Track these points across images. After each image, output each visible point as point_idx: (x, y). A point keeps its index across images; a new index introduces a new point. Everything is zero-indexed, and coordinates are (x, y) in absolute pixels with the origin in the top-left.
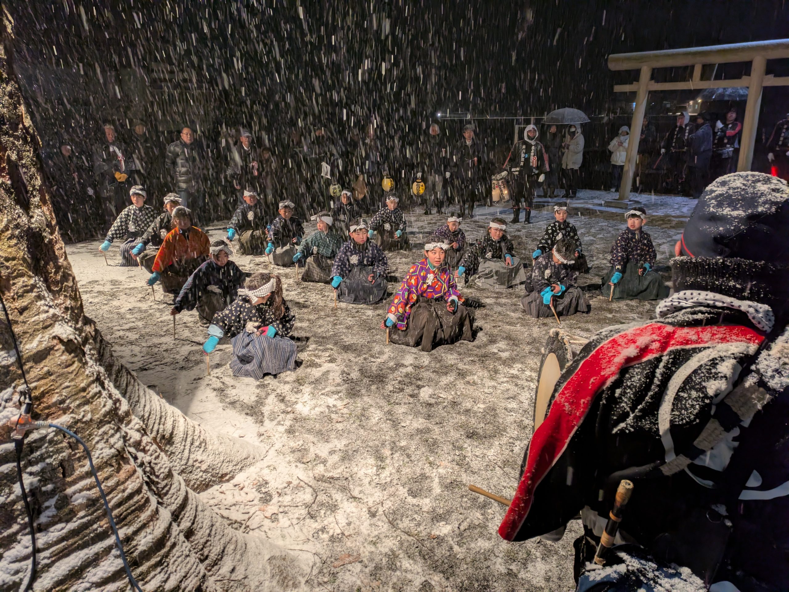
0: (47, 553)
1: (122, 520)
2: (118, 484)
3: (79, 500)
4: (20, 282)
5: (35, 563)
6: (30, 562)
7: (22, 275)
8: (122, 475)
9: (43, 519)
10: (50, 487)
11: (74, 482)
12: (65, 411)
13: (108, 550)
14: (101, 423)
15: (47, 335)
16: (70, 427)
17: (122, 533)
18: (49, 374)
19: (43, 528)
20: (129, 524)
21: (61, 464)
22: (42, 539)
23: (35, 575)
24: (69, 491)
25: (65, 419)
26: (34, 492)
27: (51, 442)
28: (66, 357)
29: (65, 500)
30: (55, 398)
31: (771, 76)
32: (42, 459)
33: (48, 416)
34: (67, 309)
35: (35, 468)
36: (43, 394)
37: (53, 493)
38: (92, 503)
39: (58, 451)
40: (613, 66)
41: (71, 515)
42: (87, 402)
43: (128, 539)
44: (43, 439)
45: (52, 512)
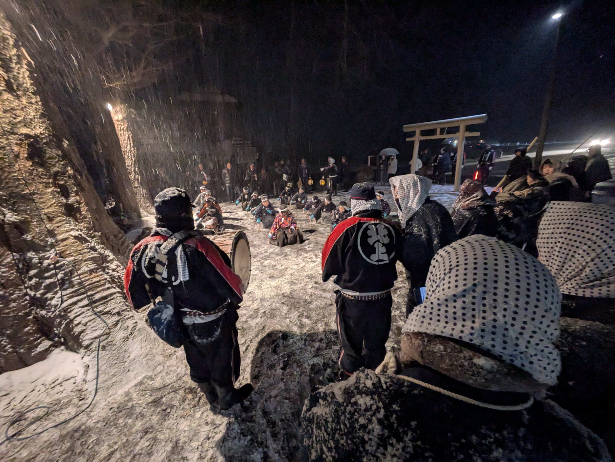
0: (66, 297)
1: (90, 289)
2: (89, 279)
3: (75, 282)
4: (59, 218)
5: (62, 299)
6: (60, 299)
7: (60, 216)
8: (92, 276)
9: (65, 287)
10: (67, 278)
11: (74, 277)
12: (72, 256)
13: (84, 298)
14: (85, 261)
15: (67, 234)
16: (72, 261)
17: (89, 293)
18: (66, 245)
19: (65, 289)
20: (93, 291)
21: (70, 271)
22: (64, 293)
23: (62, 302)
24: (73, 279)
25: (72, 258)
26: (62, 279)
27: (67, 265)
28: (74, 241)
29: (71, 282)
30: (68, 252)
31: (468, 132)
32: (64, 270)
33: (66, 257)
34: (84, 227)
35: (63, 272)
36: (64, 251)
37: (67, 280)
38: (80, 284)
39: (69, 268)
40: (405, 130)
41: (73, 287)
42: (81, 254)
43: (92, 295)
44: (64, 264)
45: (68, 285)
